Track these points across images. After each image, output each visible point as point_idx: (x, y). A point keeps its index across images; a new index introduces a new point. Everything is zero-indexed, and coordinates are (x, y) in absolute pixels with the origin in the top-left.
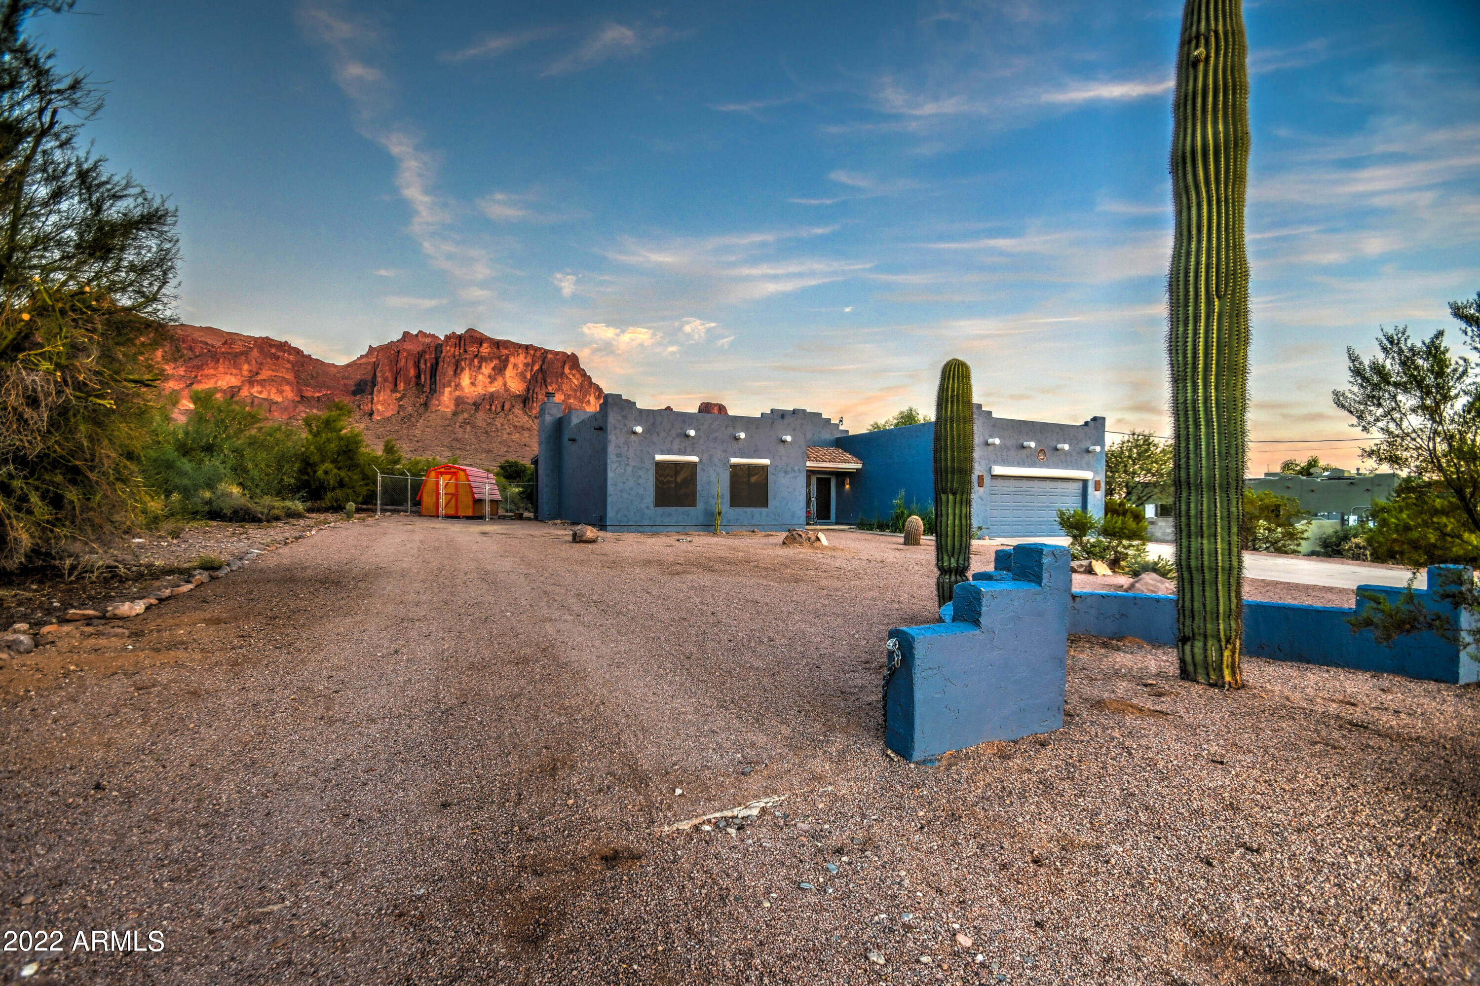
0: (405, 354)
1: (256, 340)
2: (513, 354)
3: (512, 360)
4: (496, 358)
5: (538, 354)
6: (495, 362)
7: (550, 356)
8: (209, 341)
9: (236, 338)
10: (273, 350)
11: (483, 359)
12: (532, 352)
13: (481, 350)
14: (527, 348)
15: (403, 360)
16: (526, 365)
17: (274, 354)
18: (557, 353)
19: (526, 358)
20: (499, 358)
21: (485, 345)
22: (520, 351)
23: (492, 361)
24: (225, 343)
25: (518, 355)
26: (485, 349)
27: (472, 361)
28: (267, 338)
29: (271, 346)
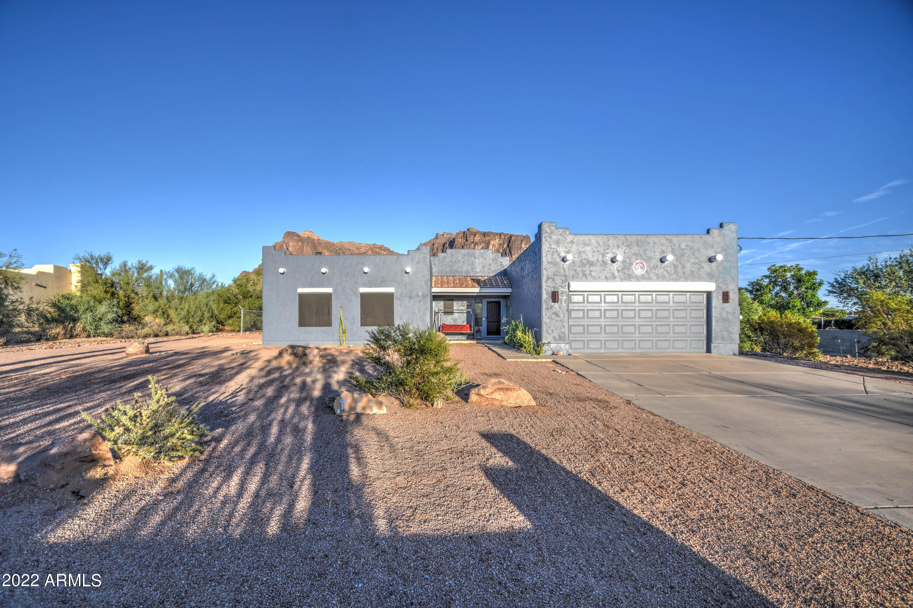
0: (436, 245)
1: (370, 245)
2: (492, 239)
3: (492, 242)
4: (483, 242)
5: (507, 238)
6: (483, 245)
7: (513, 238)
8: (351, 248)
9: (362, 245)
10: (377, 250)
11: (476, 244)
12: (503, 237)
13: (475, 239)
14: (500, 234)
15: (436, 249)
16: (500, 245)
17: (378, 252)
18: (517, 236)
19: (499, 241)
20: (485, 242)
21: (477, 236)
22: (496, 237)
23: (481, 244)
24: (357, 249)
25: (495, 239)
26: (477, 238)
27: (470, 245)
28: (375, 244)
29: (377, 248)
